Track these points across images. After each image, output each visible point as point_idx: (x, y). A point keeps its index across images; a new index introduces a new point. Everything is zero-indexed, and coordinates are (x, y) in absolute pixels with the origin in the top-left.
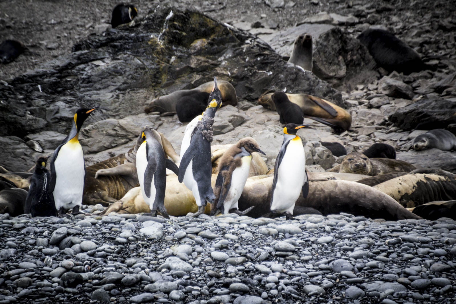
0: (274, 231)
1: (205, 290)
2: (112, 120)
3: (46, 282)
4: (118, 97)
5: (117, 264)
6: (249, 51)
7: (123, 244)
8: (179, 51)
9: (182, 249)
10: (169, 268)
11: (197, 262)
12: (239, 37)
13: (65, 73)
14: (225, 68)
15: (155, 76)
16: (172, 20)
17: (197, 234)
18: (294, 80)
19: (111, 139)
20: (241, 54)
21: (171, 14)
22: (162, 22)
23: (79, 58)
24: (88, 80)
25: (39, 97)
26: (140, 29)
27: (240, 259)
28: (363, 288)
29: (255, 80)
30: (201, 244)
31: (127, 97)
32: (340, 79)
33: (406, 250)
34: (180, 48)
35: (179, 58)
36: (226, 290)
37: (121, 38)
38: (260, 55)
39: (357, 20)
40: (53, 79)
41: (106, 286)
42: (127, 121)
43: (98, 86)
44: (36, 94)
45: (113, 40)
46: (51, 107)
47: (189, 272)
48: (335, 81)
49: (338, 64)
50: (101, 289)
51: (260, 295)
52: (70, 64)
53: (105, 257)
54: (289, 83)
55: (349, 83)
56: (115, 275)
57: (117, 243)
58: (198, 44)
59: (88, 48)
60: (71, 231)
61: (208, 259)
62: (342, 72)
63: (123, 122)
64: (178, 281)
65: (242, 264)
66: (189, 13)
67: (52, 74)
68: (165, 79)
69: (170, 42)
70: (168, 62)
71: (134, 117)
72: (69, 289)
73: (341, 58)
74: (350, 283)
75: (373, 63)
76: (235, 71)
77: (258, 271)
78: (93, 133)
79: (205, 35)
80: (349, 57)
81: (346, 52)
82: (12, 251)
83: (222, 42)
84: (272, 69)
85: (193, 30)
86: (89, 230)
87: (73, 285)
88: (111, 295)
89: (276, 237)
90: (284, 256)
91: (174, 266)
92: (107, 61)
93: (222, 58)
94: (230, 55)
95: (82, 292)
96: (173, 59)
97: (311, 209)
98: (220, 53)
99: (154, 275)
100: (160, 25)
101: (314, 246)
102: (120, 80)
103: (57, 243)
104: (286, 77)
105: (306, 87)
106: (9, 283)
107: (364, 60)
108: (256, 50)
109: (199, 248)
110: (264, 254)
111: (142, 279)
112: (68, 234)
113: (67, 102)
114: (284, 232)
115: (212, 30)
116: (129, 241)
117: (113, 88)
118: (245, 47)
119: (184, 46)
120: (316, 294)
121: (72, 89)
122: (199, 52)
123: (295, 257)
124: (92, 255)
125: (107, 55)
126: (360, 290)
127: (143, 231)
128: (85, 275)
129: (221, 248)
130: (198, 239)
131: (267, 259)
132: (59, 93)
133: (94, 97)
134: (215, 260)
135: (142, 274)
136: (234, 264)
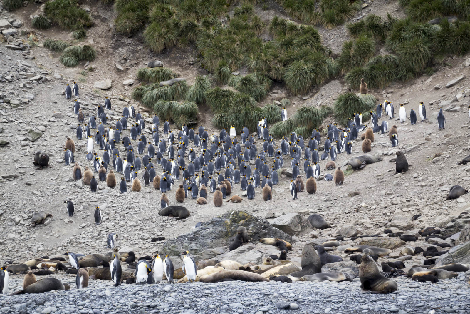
0: (207, 287)
1: (177, 308)
2: (210, 249)
3: (126, 307)
4: (212, 241)
5: (151, 300)
6: (259, 224)
7: (156, 293)
8: (235, 225)
9: (173, 294)
10: (168, 301)
11: (178, 299)
12: (256, 219)
13: (196, 234)
14: (251, 230)
15: (226, 234)
16: (233, 214)
17: (181, 289)
18: (275, 233)
19: (209, 256)
20: (257, 225)
21: (233, 212)
22: (230, 215)
23: (201, 228)
24: (203, 236)
25: (186, 242)
26: (223, 218)
27: (192, 297)
28: (228, 306)
29: (261, 234)
30: (181, 292)
31: (216, 241)
32: (299, 232)
33: (248, 292)
34: (235, 224)
35: (235, 227)
36: (183, 308)
37: (216, 221)
38: (263, 225)
39: (318, 211)
40: (191, 236)
41: (144, 308)
42: (215, 250)
43: (206, 238)
44: (185, 241)
45: (214, 222)
46: (190, 246)
47: (174, 302)
48: (297, 233)
49: (298, 227)
50: (142, 309)
51: (194, 309)
52: (198, 230)
53: (148, 298)
54: (273, 234)
55: (302, 233)
56: (148, 304)
57: (154, 293)
58: (242, 222)
59: (205, 225)
60: (140, 289)
61: (182, 297)
62: (300, 230)
63: (213, 250)
64: (169, 305)
65: (192, 299)
66: (239, 212)
67: (192, 234)
68: (230, 234)
69: (232, 222)
70: (231, 228)
71: (218, 248)
72: (132, 309)
73: (299, 225)
74: (225, 304)
75: (311, 226)
76: (254, 231)
77: (196, 301)
78: (203, 254)
79: (244, 219)
80: (303, 225)
81: (302, 222)
82: (119, 297)
83: (250, 221)
84: (267, 230)
85: (240, 217)
86: (146, 289)
87: (134, 308)
88: (145, 311)
89: (208, 289)
90: (207, 296)
91: (169, 300)
92: (211, 229)
93: (250, 227)
94: (253, 225)
95: (136, 310)
96: (233, 227)
97: (231, 279)
98: (249, 225)
99: (162, 304)
100: (229, 216)
101: (219, 292)
102: (214, 235)
103: (135, 294)
104: (272, 232)
105: (279, 235)
106: (114, 308)
107: (308, 225)
108: (262, 223)
109: (180, 294)
110: (201, 295)
111: (157, 305)
112: (139, 290)
113: (196, 244)
114: (211, 287)
115: (247, 217)
116: (158, 292)
117: (211, 238)
118: (258, 223)
119: (237, 223)
120: (212, 308)
121: (198, 239)
122: (242, 225)
123: (211, 296)
124: (144, 297)
125: (211, 227)
126: (227, 306)
127: (164, 289)
128: (139, 304)
129: (187, 294)
130: (180, 291)
131: (201, 297)
132: (194, 240)
133: (205, 242)
134: (184, 298)
135: (158, 303)
136: (190, 299)
